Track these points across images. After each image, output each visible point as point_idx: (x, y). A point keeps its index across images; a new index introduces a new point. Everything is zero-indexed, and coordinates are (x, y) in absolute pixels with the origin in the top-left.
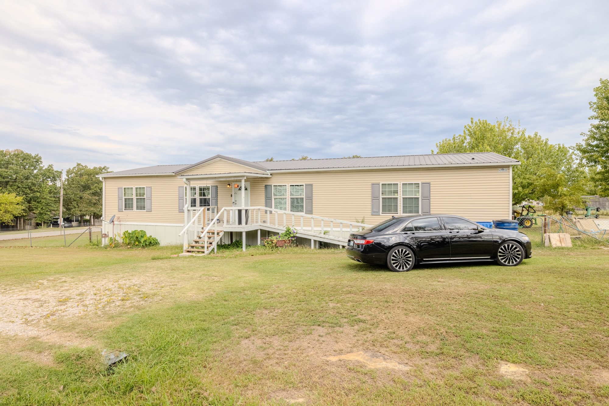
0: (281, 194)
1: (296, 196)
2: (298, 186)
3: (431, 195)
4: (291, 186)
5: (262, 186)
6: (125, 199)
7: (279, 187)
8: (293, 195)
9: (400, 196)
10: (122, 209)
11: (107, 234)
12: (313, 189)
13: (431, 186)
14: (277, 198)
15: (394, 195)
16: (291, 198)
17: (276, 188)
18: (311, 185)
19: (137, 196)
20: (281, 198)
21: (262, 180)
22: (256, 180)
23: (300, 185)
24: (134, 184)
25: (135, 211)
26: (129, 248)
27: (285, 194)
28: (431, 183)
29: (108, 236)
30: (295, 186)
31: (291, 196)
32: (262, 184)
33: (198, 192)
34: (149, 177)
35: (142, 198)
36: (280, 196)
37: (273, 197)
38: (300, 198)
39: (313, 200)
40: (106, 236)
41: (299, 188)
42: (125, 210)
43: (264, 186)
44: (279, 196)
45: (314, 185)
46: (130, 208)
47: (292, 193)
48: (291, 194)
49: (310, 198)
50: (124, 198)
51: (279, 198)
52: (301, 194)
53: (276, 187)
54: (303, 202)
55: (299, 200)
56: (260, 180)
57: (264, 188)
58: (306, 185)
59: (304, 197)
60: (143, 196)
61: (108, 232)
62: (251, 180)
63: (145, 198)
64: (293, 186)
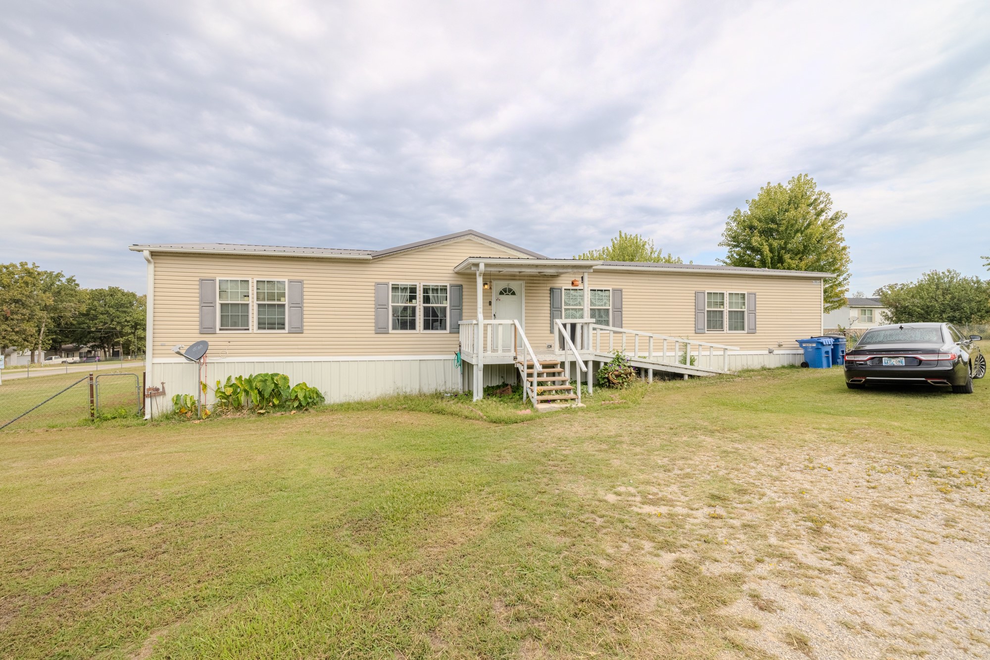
0: (575, 303)
1: (599, 305)
2: (602, 291)
3: (757, 308)
4: (591, 290)
5: (546, 288)
6: (222, 305)
7: (573, 291)
8: (595, 305)
9: (726, 309)
10: (215, 328)
11: (160, 387)
12: (623, 297)
13: (757, 297)
14: (569, 309)
15: (720, 307)
16: (591, 309)
17: (569, 293)
18: (621, 290)
19: (258, 299)
20: (575, 310)
21: (545, 279)
22: (535, 278)
23: (605, 290)
24: (254, 274)
25: (255, 331)
26: (263, 414)
27: (582, 303)
28: (757, 294)
29: (163, 393)
30: (598, 290)
31: (591, 305)
32: (545, 285)
33: (422, 295)
34: (299, 261)
35: (274, 305)
36: (575, 305)
37: (564, 307)
38: (604, 309)
39: (623, 312)
40: (157, 392)
41: (603, 294)
42: (220, 330)
43: (549, 288)
44: (572, 305)
45: (624, 290)
46: (235, 326)
47: (593, 301)
48: (592, 304)
49: (619, 310)
50: (218, 302)
51: (572, 309)
52: (605, 303)
53: (568, 291)
54: (608, 315)
55: (602, 313)
56: (541, 278)
57: (549, 292)
58: (614, 290)
59: (610, 308)
60: (279, 300)
61: (163, 383)
62: (526, 278)
63: (283, 305)
64: (595, 290)
